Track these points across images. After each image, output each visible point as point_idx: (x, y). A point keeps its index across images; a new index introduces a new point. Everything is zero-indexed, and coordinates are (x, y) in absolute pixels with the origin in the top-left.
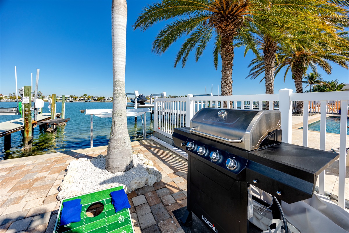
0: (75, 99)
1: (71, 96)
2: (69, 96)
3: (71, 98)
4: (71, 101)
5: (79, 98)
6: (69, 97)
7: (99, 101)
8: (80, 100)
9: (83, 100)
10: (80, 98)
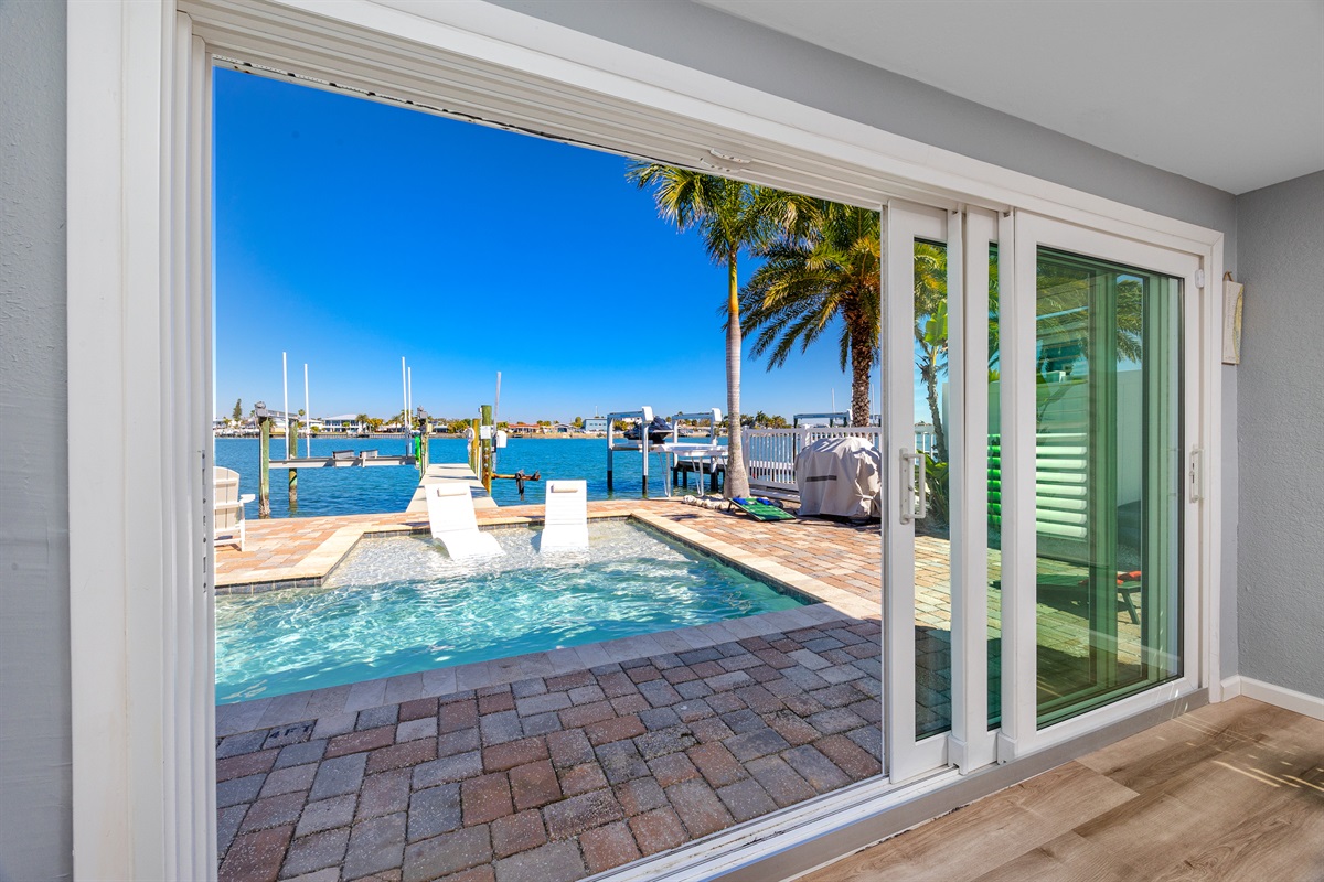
0: (374, 426)
1: (362, 419)
2: (354, 417)
3: (363, 423)
4: (362, 436)
5: (387, 424)
6: (353, 422)
7: (454, 435)
8: (389, 431)
9: (399, 430)
10: (392, 422)
